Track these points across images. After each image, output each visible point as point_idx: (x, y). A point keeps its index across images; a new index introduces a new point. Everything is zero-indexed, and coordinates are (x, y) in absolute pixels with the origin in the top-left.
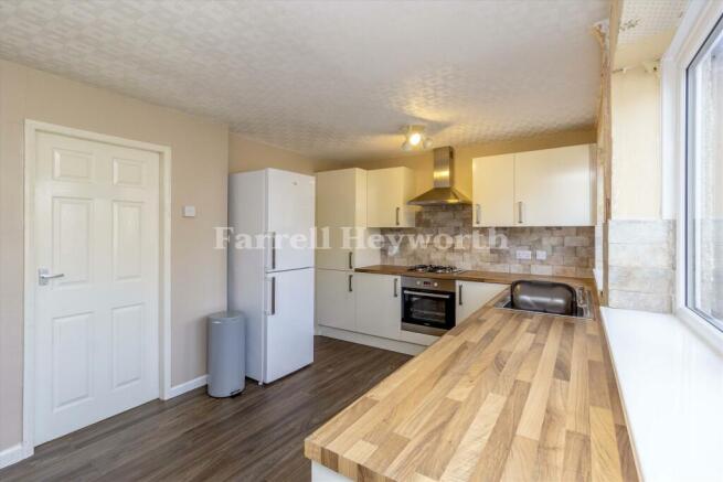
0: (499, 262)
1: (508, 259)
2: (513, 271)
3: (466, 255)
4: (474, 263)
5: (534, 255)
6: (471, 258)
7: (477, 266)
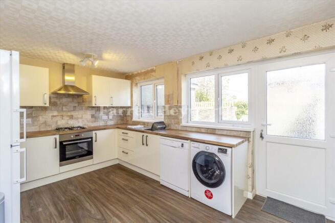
0: (95, 122)
1: (99, 120)
2: (101, 124)
3: (80, 120)
4: (84, 123)
5: (108, 117)
6: (83, 121)
7: (85, 125)
